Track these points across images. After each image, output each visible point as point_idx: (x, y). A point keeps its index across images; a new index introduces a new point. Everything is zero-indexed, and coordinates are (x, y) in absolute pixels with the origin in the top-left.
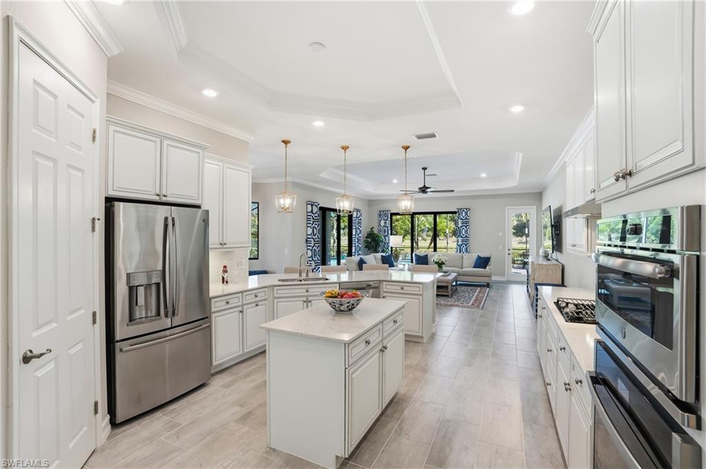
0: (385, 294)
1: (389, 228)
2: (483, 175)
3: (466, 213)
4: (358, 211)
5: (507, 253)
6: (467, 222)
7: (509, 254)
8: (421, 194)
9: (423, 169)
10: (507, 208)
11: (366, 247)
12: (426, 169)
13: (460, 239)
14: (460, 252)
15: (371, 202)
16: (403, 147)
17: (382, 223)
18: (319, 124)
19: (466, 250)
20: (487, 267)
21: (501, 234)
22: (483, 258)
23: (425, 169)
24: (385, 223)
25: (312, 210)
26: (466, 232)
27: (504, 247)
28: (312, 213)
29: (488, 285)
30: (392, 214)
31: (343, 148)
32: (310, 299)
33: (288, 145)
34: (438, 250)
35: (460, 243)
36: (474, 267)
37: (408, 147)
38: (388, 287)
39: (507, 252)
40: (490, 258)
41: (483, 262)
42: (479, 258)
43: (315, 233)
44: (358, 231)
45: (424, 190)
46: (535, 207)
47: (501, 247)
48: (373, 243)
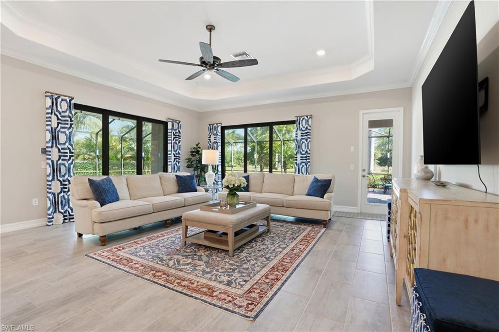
1: (220, 144)
3: (307, 122)
5: (360, 177)
6: (307, 134)
7: (364, 176)
10: (361, 112)
13: (299, 156)
14: (299, 173)
17: (213, 139)
19: (306, 170)
20: (325, 196)
22: (321, 180)
25: (56, 106)
26: (307, 146)
28: (56, 110)
29: (325, 224)
30: (224, 128)
36: (308, 195)
39: (360, 173)
40: (330, 181)
41: (321, 188)
42: (316, 182)
44: (176, 147)
46: (403, 108)
47: (352, 167)
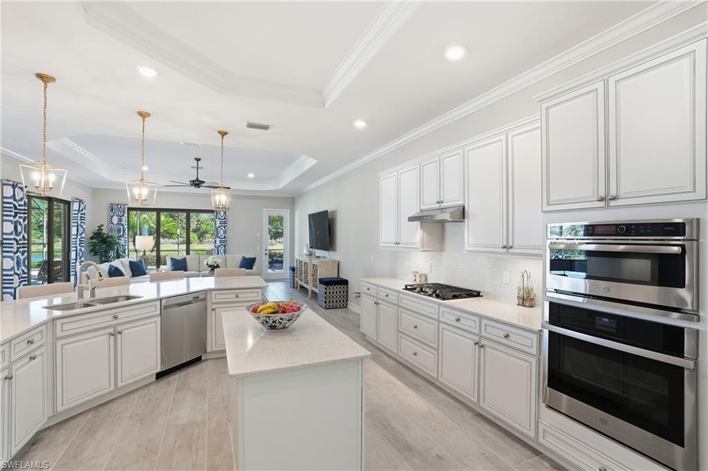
0: (214, 306)
1: (126, 226)
2: (251, 176)
3: (225, 212)
4: (80, 202)
5: (264, 254)
6: (225, 223)
8: (193, 187)
9: (196, 159)
10: (264, 210)
11: (91, 251)
12: (200, 160)
13: (218, 240)
14: (218, 254)
15: (96, 192)
16: (220, 132)
17: (115, 220)
18: (148, 72)
19: (225, 251)
20: (254, 268)
21: (258, 235)
22: (249, 259)
23: (198, 160)
24: (120, 220)
25: (14, 195)
26: (225, 232)
27: (261, 248)
28: (15, 200)
30: (129, 209)
31: (140, 114)
32: (119, 329)
33: (50, 85)
34: (191, 252)
35: (218, 244)
36: (240, 267)
37: (226, 133)
38: (217, 296)
39: (264, 252)
40: (254, 258)
41: (249, 263)
42: (245, 259)
43: (19, 230)
44: (81, 230)
45: (197, 183)
46: (289, 210)
47: (258, 248)
48: (102, 245)
